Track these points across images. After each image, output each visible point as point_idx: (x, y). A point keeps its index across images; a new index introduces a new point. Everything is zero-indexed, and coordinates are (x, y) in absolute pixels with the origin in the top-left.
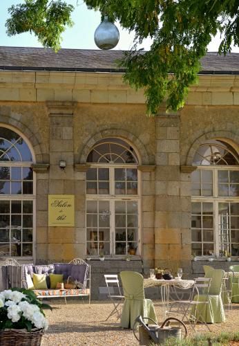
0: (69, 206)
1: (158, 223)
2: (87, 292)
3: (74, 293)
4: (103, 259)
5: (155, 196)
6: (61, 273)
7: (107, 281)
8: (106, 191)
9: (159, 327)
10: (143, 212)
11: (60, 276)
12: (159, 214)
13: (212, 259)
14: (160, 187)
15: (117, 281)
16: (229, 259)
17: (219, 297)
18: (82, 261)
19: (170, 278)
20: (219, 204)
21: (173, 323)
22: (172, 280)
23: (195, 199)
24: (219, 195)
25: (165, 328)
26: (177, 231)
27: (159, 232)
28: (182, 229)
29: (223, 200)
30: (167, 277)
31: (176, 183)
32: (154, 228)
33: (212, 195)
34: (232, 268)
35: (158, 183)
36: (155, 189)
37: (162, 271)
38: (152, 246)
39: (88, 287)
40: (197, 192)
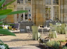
0: (12, 8)
1: (37, 12)
2: (19, 31)
3: (16, 31)
4: (21, 22)
5: (36, 5)
6: (11, 26)
7: (27, 28)
8: (22, 4)
9: (44, 39)
10: (32, 9)
11: (11, 27)
12: (37, 10)
13: (51, 21)
14: (37, 3)
15: (29, 28)
16: (56, 21)
17: (56, 32)
18: (17, 23)
19: (44, 27)
20: (53, 7)
21: (48, 38)
22: (45, 28)
23: (46, 5)
24: (53, 4)
25: (46, 39)
26: (42, 14)
27: (37, 14)
28: (43, 14)
29: (54, 6)
30: (43, 27)
31: (41, 1)
32: (35, 13)
33: (51, 4)
34: (57, 23)
35: (37, 1)
36: (36, 3)
37: (41, 25)
38: (35, 18)
39: (19, 29)
40: (47, 4)
